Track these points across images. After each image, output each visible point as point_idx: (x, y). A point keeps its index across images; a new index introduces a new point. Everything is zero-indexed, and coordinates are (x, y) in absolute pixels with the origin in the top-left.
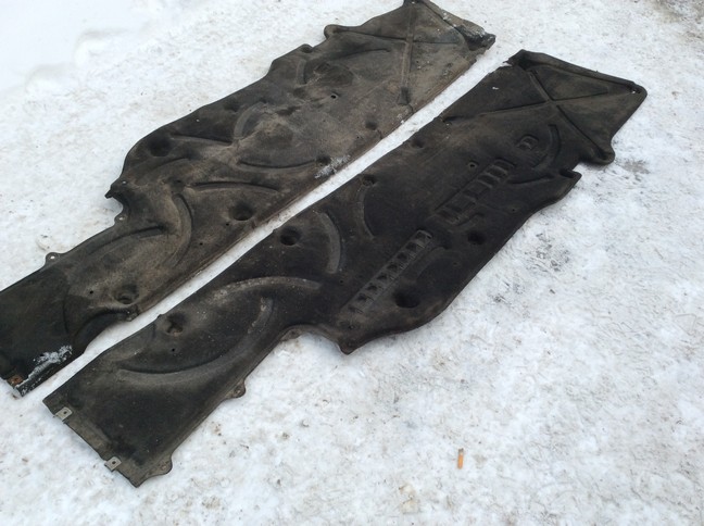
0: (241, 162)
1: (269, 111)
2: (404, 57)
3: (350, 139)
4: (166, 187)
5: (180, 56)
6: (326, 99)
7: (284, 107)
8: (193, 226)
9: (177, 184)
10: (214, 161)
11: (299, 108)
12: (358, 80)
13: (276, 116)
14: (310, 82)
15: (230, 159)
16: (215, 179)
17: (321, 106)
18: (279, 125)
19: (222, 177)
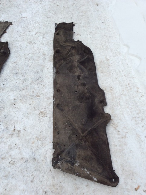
1: (82, 74)
3: (59, 82)
4: (73, 46)
7: (81, 78)
9: (73, 48)
10: (74, 55)
11: (78, 80)
12: (77, 103)
13: (79, 74)
14: (85, 89)
15: (73, 58)
16: (70, 53)
17: (75, 85)
18: (76, 73)
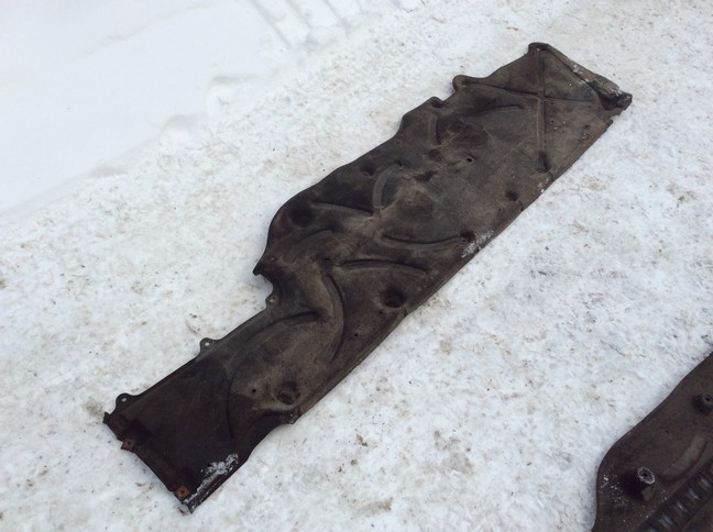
0: (385, 236)
1: (406, 176)
2: (538, 115)
3: (493, 211)
4: (315, 266)
5: (308, 106)
6: (462, 163)
7: (421, 172)
8: (344, 312)
9: (326, 262)
11: (436, 173)
12: (493, 141)
13: (415, 182)
14: (445, 143)
15: (374, 233)
16: (361, 256)
17: (458, 171)
18: (418, 193)
19: (368, 254)
